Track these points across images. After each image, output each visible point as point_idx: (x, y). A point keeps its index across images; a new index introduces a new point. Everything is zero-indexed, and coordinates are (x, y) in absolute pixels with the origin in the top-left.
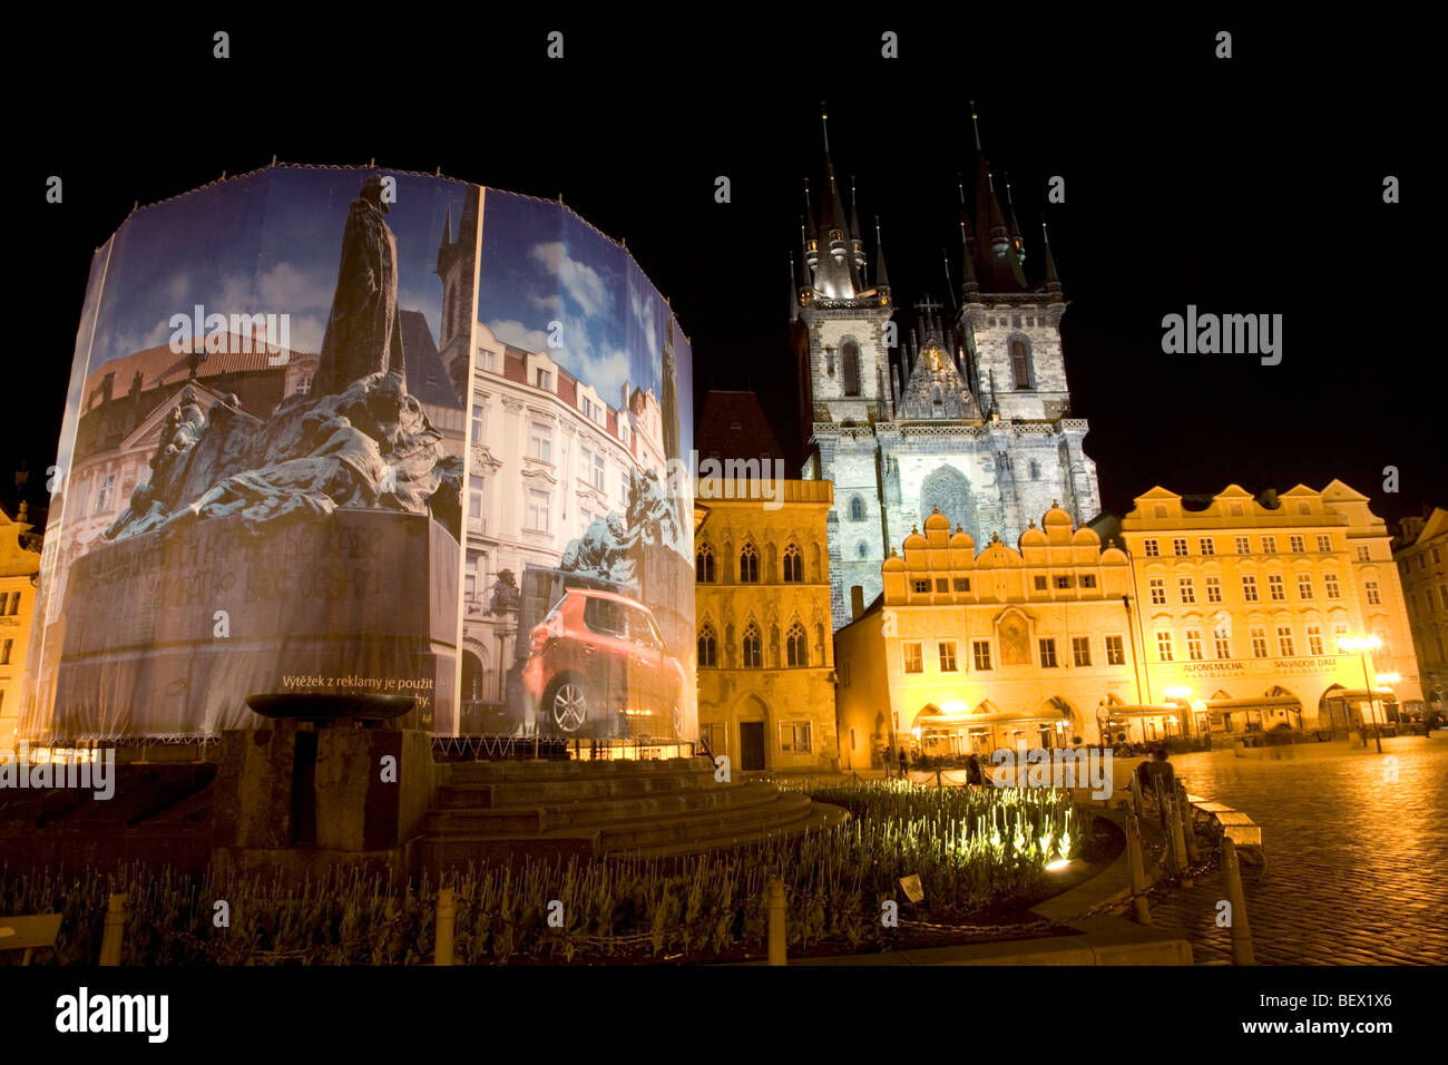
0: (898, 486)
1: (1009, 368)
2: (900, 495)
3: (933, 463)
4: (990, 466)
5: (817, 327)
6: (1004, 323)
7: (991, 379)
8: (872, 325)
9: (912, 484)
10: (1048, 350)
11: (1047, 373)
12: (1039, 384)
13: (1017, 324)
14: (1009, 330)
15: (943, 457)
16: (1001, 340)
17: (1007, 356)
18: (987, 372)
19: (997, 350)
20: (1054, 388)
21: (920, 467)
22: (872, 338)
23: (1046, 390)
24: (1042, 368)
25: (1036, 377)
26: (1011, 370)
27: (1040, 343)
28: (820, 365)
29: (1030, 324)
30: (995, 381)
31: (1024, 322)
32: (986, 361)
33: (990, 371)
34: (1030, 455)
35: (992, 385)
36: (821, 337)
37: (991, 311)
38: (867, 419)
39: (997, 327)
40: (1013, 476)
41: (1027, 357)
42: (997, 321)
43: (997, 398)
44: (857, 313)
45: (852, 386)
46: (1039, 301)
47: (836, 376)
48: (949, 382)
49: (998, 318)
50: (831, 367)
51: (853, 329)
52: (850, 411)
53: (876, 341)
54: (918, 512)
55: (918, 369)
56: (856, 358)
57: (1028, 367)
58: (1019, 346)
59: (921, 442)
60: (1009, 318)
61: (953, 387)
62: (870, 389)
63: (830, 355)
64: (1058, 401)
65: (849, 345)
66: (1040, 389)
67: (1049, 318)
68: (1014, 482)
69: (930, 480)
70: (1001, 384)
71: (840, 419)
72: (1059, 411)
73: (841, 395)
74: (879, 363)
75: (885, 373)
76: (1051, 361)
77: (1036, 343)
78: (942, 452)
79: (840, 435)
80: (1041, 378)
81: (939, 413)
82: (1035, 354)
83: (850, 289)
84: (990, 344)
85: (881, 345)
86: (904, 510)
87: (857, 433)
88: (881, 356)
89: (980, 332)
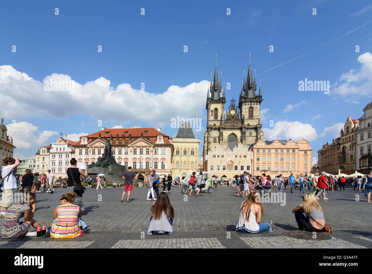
0: (223, 137)
1: (248, 114)
3: (230, 132)
4: (242, 133)
5: (210, 106)
6: (248, 104)
8: (221, 105)
9: (226, 136)
10: (257, 110)
11: (256, 114)
13: (251, 105)
14: (249, 106)
16: (247, 108)
17: (248, 111)
18: (243, 115)
20: (257, 118)
21: (227, 133)
28: (210, 113)
29: (254, 105)
32: (244, 112)
34: (250, 131)
35: (244, 117)
37: (246, 102)
38: (218, 124)
39: (247, 105)
40: (245, 135)
41: (252, 111)
42: (247, 104)
43: (245, 120)
44: (218, 103)
45: (216, 117)
46: (256, 100)
47: (213, 116)
48: (236, 117)
49: (247, 103)
50: (212, 114)
51: (217, 106)
52: (215, 122)
53: (221, 108)
54: (226, 141)
55: (229, 114)
56: (217, 112)
57: (253, 113)
58: (251, 109)
59: (228, 129)
60: (250, 103)
61: (236, 118)
62: (219, 118)
63: (212, 111)
64: (257, 120)
65: (216, 109)
66: (254, 118)
67: (258, 103)
68: (245, 136)
69: (229, 135)
70: (246, 117)
71: (213, 124)
72: (257, 122)
73: (213, 119)
74: (222, 113)
75: (223, 115)
76: (257, 112)
77: (255, 108)
78: (232, 130)
79: (213, 127)
80: (255, 116)
81: (233, 123)
82: (254, 111)
83: (218, 98)
84: (245, 109)
85: (223, 109)
86: (224, 141)
87: (216, 127)
88: (222, 111)
89: (243, 106)
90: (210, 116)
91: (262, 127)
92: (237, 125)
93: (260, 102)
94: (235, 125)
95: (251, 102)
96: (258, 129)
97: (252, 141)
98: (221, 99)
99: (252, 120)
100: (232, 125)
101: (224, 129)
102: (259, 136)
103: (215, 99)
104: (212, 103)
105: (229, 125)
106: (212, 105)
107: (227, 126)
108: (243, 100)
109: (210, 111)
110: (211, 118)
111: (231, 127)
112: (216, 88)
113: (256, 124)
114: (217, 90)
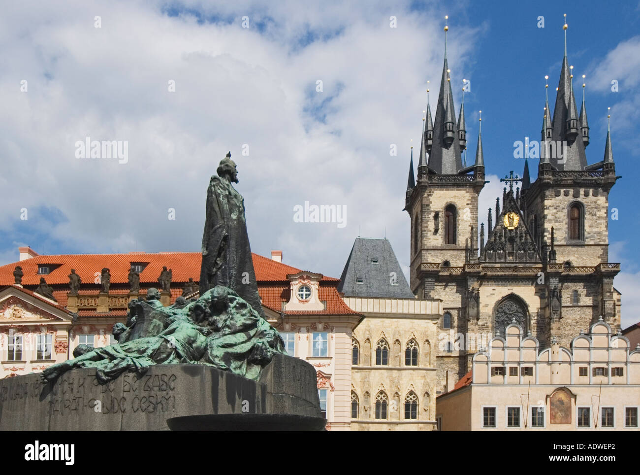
0: (478, 307)
1: (567, 226)
2: (478, 313)
3: (503, 291)
4: (545, 294)
5: (429, 195)
6: (566, 194)
7: (552, 234)
8: (468, 194)
9: (487, 306)
10: (597, 213)
11: (595, 230)
12: (587, 238)
13: (576, 195)
14: (571, 199)
15: (509, 288)
16: (562, 206)
17: (566, 218)
18: (550, 229)
19: (559, 213)
20: (597, 242)
21: (494, 294)
22: (467, 204)
23: (592, 243)
24: (590, 227)
25: (586, 234)
26: (568, 228)
27: (592, 208)
28: (429, 223)
29: (586, 195)
30: (555, 236)
31: (582, 193)
32: (550, 221)
33: (552, 228)
34: (574, 288)
35: (552, 239)
36: (431, 202)
37: (558, 186)
38: (458, 261)
39: (562, 196)
40: (560, 301)
41: (581, 218)
42: (562, 193)
43: (555, 248)
44: (458, 186)
45: (451, 236)
46: (594, 179)
47: (440, 230)
48: (521, 237)
49: (562, 191)
50: (437, 225)
51: (455, 197)
52: (448, 256)
53: (470, 206)
54: (489, 324)
55: (499, 227)
56: (455, 218)
57: (582, 225)
58: (576, 210)
59: (496, 278)
60: (571, 191)
61: (523, 241)
62: (462, 241)
63: (436, 216)
64: (599, 251)
65: (451, 208)
66: (588, 242)
67: (601, 190)
68: (560, 306)
69: (500, 303)
70: (559, 238)
71: (440, 261)
72: (599, 257)
73: (441, 245)
74: (471, 222)
75: (474, 229)
76: (598, 221)
77: (589, 208)
78: (510, 285)
79: (439, 272)
80: (589, 233)
81: (511, 258)
82: (587, 216)
83: (455, 168)
84: (555, 209)
85: (474, 209)
86: (480, 323)
87: (452, 271)
88: (473, 217)
89: (548, 200)
90: (428, 233)
91: (617, 272)
92: (528, 265)
93: (609, 185)
94: (521, 266)
95: (575, 184)
96: (605, 280)
97: (581, 325)
98: (472, 173)
99: (580, 249)
100: (507, 265)
101: (484, 278)
102: (609, 305)
103: (443, 173)
104: (437, 185)
105: (498, 265)
106: (435, 192)
107: (492, 268)
108: (549, 179)
109: (430, 214)
110: (434, 240)
111: (507, 273)
112: (450, 134)
113: (596, 262)
114: (452, 139)
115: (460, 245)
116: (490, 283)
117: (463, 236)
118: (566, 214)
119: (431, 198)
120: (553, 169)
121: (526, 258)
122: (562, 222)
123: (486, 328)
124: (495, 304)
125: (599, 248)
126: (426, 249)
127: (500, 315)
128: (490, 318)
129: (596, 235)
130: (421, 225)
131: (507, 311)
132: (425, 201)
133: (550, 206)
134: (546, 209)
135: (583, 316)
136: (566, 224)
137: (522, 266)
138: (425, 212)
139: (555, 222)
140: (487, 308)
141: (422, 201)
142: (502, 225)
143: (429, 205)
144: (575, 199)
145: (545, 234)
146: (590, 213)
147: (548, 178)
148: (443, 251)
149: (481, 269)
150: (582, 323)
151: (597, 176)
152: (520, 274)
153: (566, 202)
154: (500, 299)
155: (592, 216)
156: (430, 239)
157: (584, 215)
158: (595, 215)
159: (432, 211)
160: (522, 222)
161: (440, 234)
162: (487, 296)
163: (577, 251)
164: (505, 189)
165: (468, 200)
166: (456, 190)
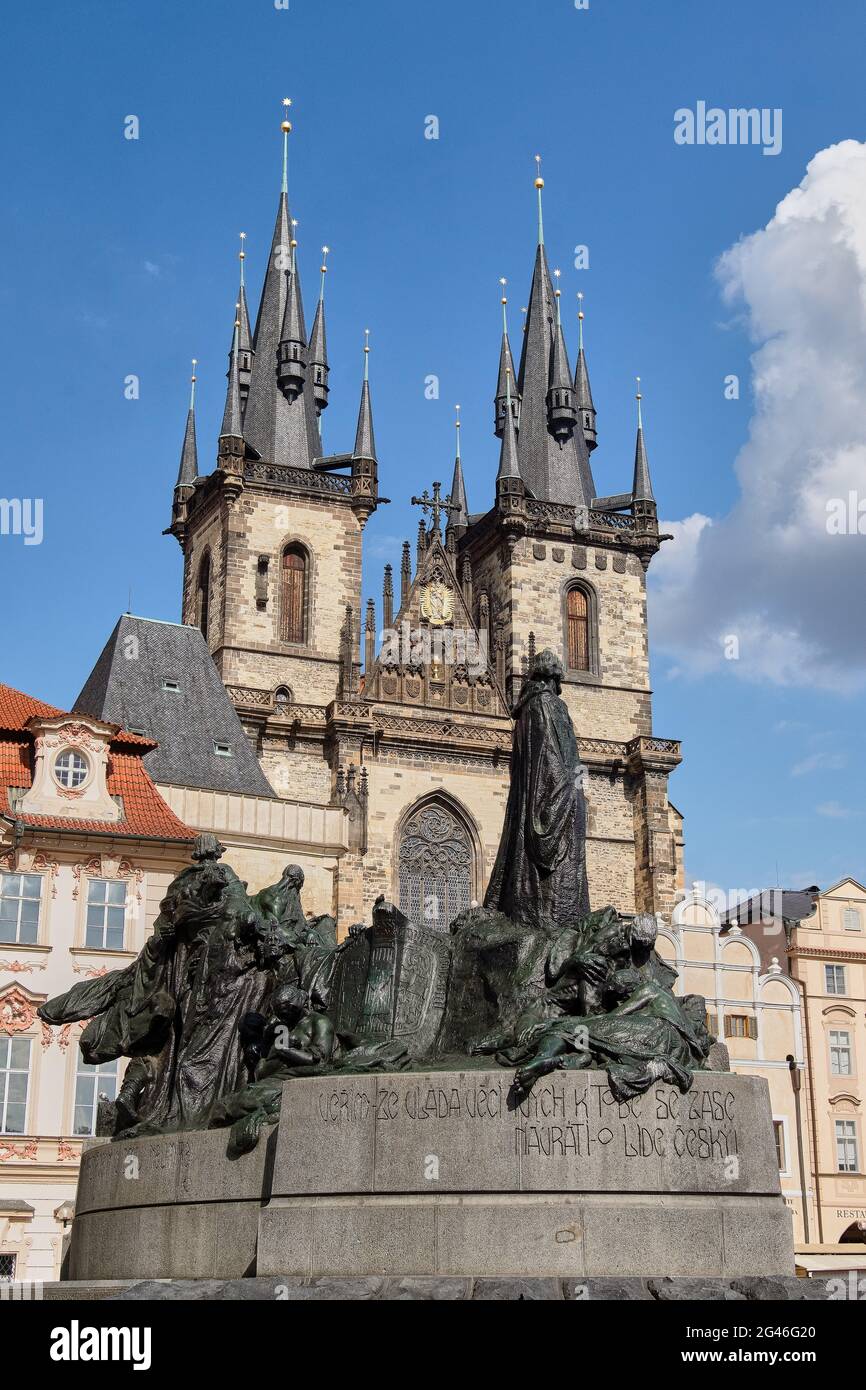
0: (361, 818)
1: (561, 634)
2: (365, 835)
3: (420, 781)
5: (244, 511)
6: (558, 558)
7: (531, 650)
8: (338, 523)
10: (625, 614)
11: (622, 652)
12: (605, 670)
13: (579, 563)
14: (567, 570)
15: (435, 775)
16: (550, 584)
17: (557, 614)
19: (542, 601)
20: (626, 681)
21: (398, 788)
22: (337, 548)
23: (616, 683)
24: (611, 643)
25: (603, 659)
26: (564, 640)
27: (613, 599)
28: (242, 581)
29: (601, 565)
31: (591, 559)
32: (524, 618)
33: (532, 637)
36: (250, 529)
37: (542, 535)
38: (315, 690)
39: (549, 561)
41: (589, 620)
42: (549, 554)
44: (315, 498)
45: (297, 626)
46: (617, 530)
47: (270, 605)
49: (550, 546)
50: (261, 588)
51: (308, 525)
52: (288, 672)
53: (343, 553)
54: (388, 866)
55: (409, 616)
56: (306, 578)
57: (591, 638)
58: (579, 599)
59: (403, 745)
60: (568, 549)
62: (326, 638)
63: (262, 566)
64: (632, 704)
65: (296, 550)
66: (607, 679)
67: (631, 559)
69: (413, 810)
71: (268, 684)
72: (632, 721)
73: (272, 641)
74: (345, 594)
75: (354, 613)
76: (627, 633)
77: (606, 599)
78: (437, 767)
79: (270, 714)
80: (609, 660)
81: (437, 696)
82: (603, 617)
83: (305, 453)
84: (536, 589)
85: (351, 561)
86: (367, 861)
87: (299, 714)
88: (350, 581)
89: (519, 564)
90: (243, 609)
91: (675, 762)
92: (476, 720)
93: (645, 552)
94: (460, 719)
95: (579, 538)
96: (651, 780)
98: (347, 471)
99: (590, 693)
100: (430, 715)
101: (376, 742)
102: (660, 843)
103: (279, 458)
104: (266, 489)
105: (407, 712)
106: (260, 504)
107: (395, 718)
108: (523, 516)
109: (247, 559)
110: (255, 627)
111: (430, 737)
112: (295, 369)
113: (628, 733)
114: (299, 381)
115: (318, 650)
116: (388, 757)
117: (326, 627)
118: (560, 604)
119: (250, 520)
120: (528, 494)
121: (472, 702)
122: (551, 624)
123: (378, 875)
124: (401, 813)
125: (631, 697)
126: (234, 649)
127: (411, 844)
128: (389, 850)
129: (623, 665)
130: (223, 584)
131: (429, 837)
132: (233, 525)
133: (523, 581)
134: (515, 587)
135: (602, 865)
136: (559, 629)
137: (463, 722)
138: (233, 551)
139: (535, 621)
140: (381, 822)
141: (224, 520)
142: (417, 611)
143: (244, 535)
144: (578, 573)
145: (515, 647)
146: (610, 611)
147: (518, 512)
148: (276, 660)
149: (369, 719)
150: (600, 882)
151: (621, 527)
152: (460, 742)
153: (557, 577)
154: (413, 801)
155: (614, 617)
156: (244, 622)
157: (597, 616)
158: (622, 618)
159: (251, 552)
160: (461, 610)
161: (271, 612)
162: (382, 792)
163: (585, 700)
164: (422, 523)
165: (338, 536)
166: (311, 508)
